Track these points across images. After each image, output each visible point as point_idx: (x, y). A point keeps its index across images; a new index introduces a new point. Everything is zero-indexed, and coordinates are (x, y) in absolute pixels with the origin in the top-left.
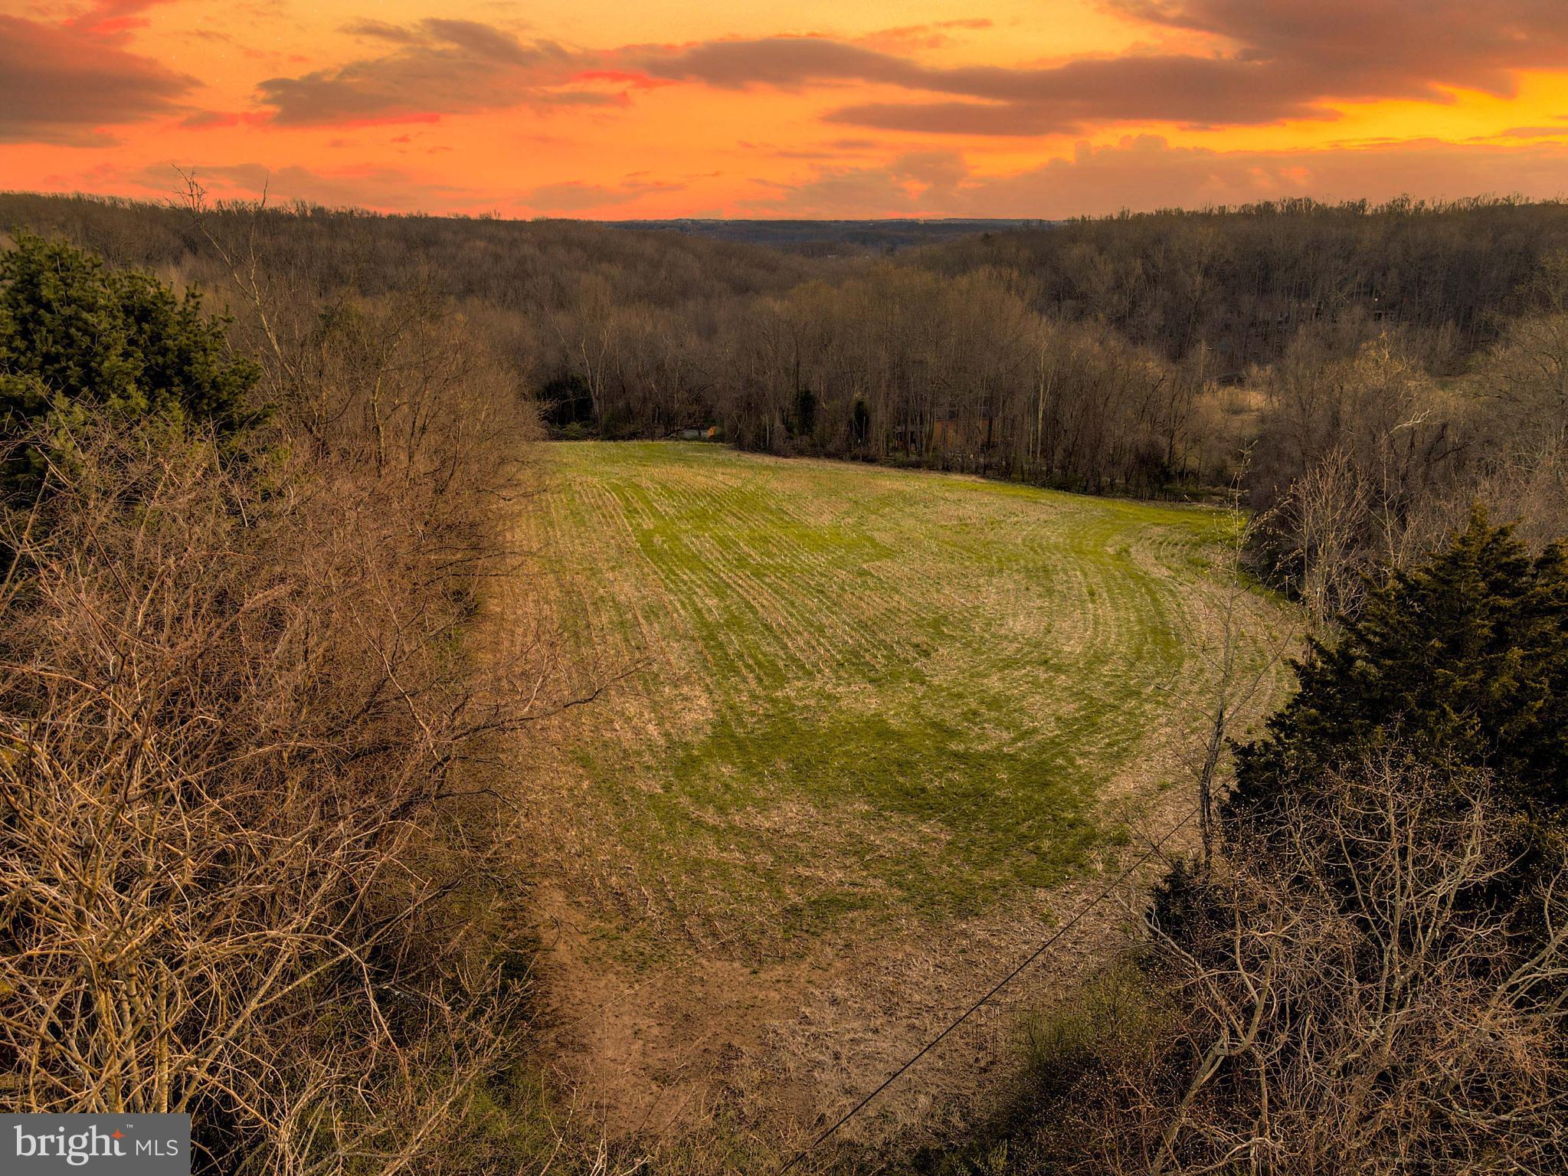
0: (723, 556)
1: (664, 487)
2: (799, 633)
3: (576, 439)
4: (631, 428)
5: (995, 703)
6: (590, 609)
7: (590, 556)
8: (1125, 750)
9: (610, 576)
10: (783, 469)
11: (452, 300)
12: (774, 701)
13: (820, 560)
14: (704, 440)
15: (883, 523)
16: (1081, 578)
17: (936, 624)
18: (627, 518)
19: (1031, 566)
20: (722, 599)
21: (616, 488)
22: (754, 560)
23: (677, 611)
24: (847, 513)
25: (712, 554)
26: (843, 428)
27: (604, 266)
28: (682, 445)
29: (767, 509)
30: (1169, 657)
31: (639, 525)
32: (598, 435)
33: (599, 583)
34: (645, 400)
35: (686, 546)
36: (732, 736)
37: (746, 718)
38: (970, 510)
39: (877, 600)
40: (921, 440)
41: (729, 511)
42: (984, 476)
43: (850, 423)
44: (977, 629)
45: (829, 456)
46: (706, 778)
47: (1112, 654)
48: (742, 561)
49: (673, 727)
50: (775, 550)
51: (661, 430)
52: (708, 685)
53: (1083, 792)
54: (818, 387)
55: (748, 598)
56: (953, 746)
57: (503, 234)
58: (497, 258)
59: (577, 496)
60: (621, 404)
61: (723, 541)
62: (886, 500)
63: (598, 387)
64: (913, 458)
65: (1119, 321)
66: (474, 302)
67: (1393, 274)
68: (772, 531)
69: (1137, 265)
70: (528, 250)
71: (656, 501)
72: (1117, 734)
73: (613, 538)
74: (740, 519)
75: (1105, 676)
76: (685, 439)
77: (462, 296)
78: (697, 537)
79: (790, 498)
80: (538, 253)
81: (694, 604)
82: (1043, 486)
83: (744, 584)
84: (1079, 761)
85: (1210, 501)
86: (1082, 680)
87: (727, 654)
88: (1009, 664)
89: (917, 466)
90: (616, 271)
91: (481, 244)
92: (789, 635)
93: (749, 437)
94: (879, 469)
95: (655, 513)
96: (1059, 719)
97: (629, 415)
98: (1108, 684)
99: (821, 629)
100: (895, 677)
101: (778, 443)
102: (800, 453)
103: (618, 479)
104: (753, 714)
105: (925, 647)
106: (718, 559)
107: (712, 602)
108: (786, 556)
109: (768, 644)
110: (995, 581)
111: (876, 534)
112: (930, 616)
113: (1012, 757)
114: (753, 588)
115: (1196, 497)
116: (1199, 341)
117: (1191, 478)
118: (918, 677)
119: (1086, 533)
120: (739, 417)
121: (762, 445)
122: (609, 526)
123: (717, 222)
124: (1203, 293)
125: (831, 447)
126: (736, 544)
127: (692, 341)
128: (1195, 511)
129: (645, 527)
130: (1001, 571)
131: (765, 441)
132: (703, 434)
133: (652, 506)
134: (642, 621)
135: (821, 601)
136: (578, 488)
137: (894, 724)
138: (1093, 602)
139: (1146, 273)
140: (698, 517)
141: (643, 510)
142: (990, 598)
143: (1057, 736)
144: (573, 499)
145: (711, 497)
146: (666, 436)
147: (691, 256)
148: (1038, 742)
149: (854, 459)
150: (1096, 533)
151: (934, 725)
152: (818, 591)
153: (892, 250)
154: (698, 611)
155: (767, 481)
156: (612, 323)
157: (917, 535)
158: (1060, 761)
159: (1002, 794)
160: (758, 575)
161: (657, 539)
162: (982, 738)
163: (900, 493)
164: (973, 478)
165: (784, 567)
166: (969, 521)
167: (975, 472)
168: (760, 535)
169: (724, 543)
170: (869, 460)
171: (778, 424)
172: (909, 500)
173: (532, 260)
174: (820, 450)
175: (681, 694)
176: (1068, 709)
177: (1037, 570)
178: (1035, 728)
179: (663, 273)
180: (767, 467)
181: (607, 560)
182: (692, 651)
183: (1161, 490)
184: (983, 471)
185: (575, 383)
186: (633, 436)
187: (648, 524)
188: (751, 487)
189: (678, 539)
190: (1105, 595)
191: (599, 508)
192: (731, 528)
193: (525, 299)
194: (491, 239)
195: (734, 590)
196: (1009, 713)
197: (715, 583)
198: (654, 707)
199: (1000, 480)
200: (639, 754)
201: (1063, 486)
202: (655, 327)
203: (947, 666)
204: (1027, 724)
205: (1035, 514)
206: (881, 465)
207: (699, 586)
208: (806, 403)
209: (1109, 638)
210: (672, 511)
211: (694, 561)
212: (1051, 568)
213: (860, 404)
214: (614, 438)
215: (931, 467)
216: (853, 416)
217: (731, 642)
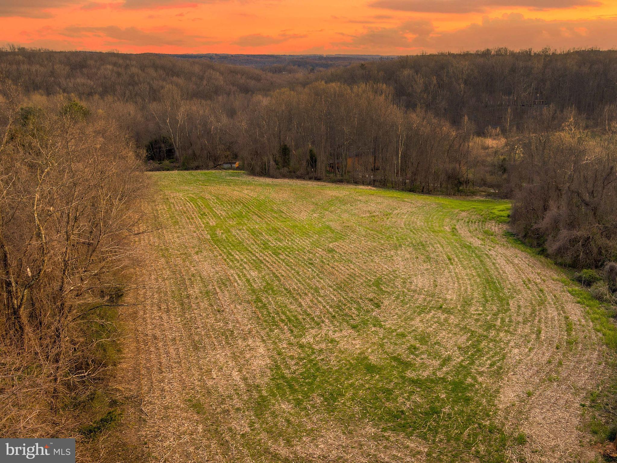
0: (255, 242)
1: (218, 198)
2: (306, 294)
3: (168, 170)
4: (196, 164)
5: (423, 339)
6: (188, 282)
7: (184, 245)
8: (501, 368)
9: (196, 257)
10: (276, 185)
11: (97, 97)
12: (301, 346)
13: (306, 243)
14: (234, 169)
15: (333, 217)
16: (441, 249)
17: (378, 283)
18: (201, 219)
19: (414, 242)
20: (260, 272)
21: (192, 200)
22: (272, 244)
23: (237, 282)
24: (313, 211)
25: (249, 241)
26: (304, 163)
27: (175, 79)
28: (223, 173)
29: (272, 210)
30: (501, 299)
31: (208, 223)
32: (179, 167)
33: (191, 263)
34: (202, 149)
35: (235, 236)
36: (283, 377)
37: (289, 361)
38: (372, 207)
39: (343, 268)
40: (342, 168)
41: (253, 212)
42: (374, 186)
43: (307, 161)
44: (399, 286)
45: (299, 177)
46: (274, 415)
47: (472, 299)
48: (266, 246)
49: (248, 373)
50: (282, 237)
51: (211, 164)
52: (262, 337)
53: (488, 402)
54: (290, 142)
55: (274, 270)
56: (410, 374)
57: (121, 61)
58: (119, 74)
59: (172, 205)
60: (190, 152)
61: (254, 232)
62: (331, 202)
63: (177, 142)
64: (339, 177)
65: (428, 106)
66: (110, 98)
67: (548, 83)
68: (278, 224)
69: (434, 80)
70: (134, 70)
71: (215, 207)
72: (493, 357)
73: (195, 232)
74: (261, 217)
75: (474, 315)
76: (224, 169)
77: (102, 95)
78: (240, 230)
79: (284, 203)
80: (140, 71)
81: (245, 276)
82: (403, 190)
83: (269, 261)
84: (480, 379)
85: (480, 195)
86: (463, 318)
87: (269, 313)
88: (422, 310)
89: (340, 181)
90: (181, 81)
91: (110, 67)
92: (300, 296)
93: (258, 169)
94: (323, 183)
95: (216, 216)
96: (459, 348)
97: (195, 156)
98: (477, 320)
99: (316, 290)
100: (365, 323)
101: (272, 171)
102: (284, 176)
103: (193, 194)
104: (292, 357)
105: (376, 301)
106: (253, 244)
107: (254, 274)
108: (288, 240)
109: (291, 303)
110: (399, 252)
111: (331, 223)
112: (373, 279)
113: (443, 379)
114: (275, 263)
115: (474, 194)
116: (464, 116)
117: (470, 184)
118: (377, 323)
119: (432, 218)
120: (252, 159)
121: (264, 172)
122: (192, 225)
123: (228, 55)
124: (465, 92)
125: (298, 173)
126: (261, 233)
127: (225, 120)
128: (475, 201)
129: (211, 224)
130: (400, 246)
131: (266, 169)
132: (233, 165)
133: (213, 210)
134: (218, 290)
135: (313, 270)
136: (173, 201)
137: (373, 359)
138: (452, 264)
139: (438, 83)
140: (238, 217)
141: (208, 213)
142: (400, 265)
143: (462, 361)
144: (170, 208)
145: (243, 204)
146: (215, 167)
147: (218, 73)
148: (454, 366)
149: (310, 179)
150: (437, 218)
151: (396, 359)
152: (310, 263)
153: (313, 70)
154: (248, 281)
155: (270, 193)
156: (182, 109)
157: (352, 223)
158: (469, 380)
159: (446, 410)
160: (276, 254)
161: (219, 232)
162: (424, 366)
163: (337, 198)
164: (370, 187)
165: (289, 248)
166: (375, 214)
167: (369, 184)
168: (272, 227)
169: (254, 233)
170: (318, 179)
171: (272, 162)
172: (343, 202)
173: (138, 75)
174: (293, 175)
175: (249, 345)
176: (462, 340)
177: (418, 244)
178: (449, 355)
179: (205, 82)
180: (268, 185)
181: (193, 247)
182: (249, 311)
183: (458, 191)
184: (373, 183)
185: (165, 140)
186: (197, 168)
187: (213, 223)
188: (262, 197)
189: (229, 231)
190: (456, 259)
191: (185, 213)
192: (257, 224)
193: (135, 95)
194: (115, 64)
195: (265, 265)
196: (432, 346)
197: (253, 260)
198: (234, 357)
199: (382, 188)
200: (230, 397)
201: (412, 190)
202: (204, 112)
203: (390, 313)
204: (445, 354)
205: (405, 208)
206: (324, 181)
207: (246, 263)
208: (285, 151)
209: (467, 288)
210: (224, 214)
211: (239, 245)
212: (424, 243)
213: (311, 151)
214: (187, 169)
215: (348, 182)
216: (309, 158)
217: (269, 302)
